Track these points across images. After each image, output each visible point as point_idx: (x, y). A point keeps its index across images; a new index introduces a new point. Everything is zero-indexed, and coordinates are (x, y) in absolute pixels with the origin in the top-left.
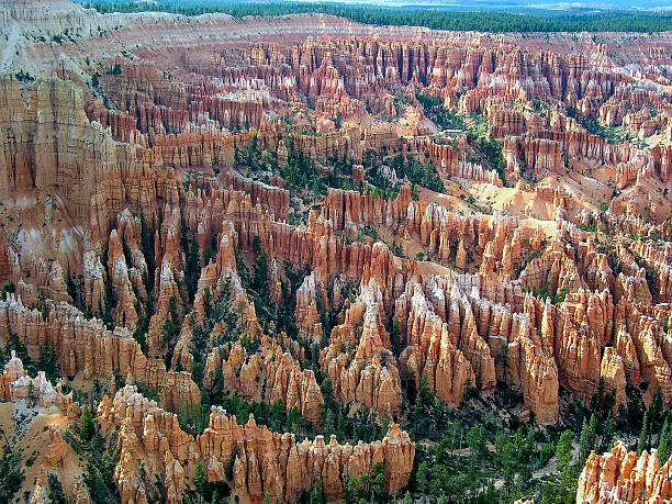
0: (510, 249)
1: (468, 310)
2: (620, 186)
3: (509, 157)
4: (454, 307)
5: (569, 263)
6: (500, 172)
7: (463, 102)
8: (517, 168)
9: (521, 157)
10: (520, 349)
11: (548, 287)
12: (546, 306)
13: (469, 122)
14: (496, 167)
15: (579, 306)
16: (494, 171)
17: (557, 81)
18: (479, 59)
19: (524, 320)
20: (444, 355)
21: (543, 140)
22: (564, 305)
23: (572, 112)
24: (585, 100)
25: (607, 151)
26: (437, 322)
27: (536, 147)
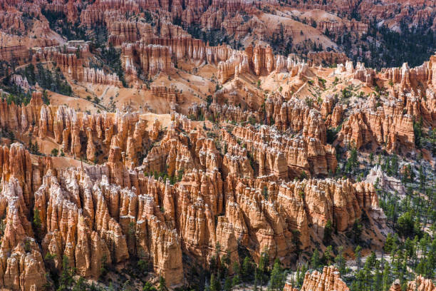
0: (133, 141)
1: (99, 195)
2: (221, 81)
3: (127, 63)
4: (87, 193)
5: (183, 148)
6: (120, 75)
7: (84, 16)
8: (134, 71)
9: (137, 62)
10: (147, 226)
11: (163, 169)
12: (165, 186)
13: (91, 33)
15: (194, 184)
19: (148, 199)
20: (81, 237)
21: (155, 46)
22: (182, 184)
23: (177, 21)
24: (189, 11)
25: (209, 52)
26: (72, 208)
27: (149, 53)
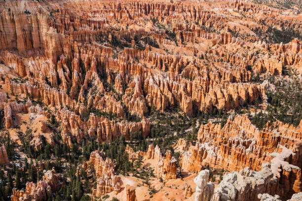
0: (178, 65)
1: (165, 83)
2: (211, 46)
3: (178, 37)
4: (162, 82)
5: (196, 69)
6: (176, 42)
8: (181, 41)
9: (182, 37)
10: (181, 95)
11: (188, 76)
12: (188, 82)
13: (167, 27)
15: (199, 81)
17: (193, 14)
19: (182, 86)
20: (159, 96)
21: (188, 32)
22: (194, 81)
23: (197, 23)
24: (202, 20)
25: (208, 35)
26: (156, 87)
27: (186, 34)
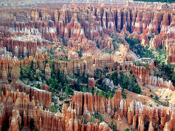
7: (152, 42)
14: (170, 79)
16: (170, 81)
18: (161, 18)
